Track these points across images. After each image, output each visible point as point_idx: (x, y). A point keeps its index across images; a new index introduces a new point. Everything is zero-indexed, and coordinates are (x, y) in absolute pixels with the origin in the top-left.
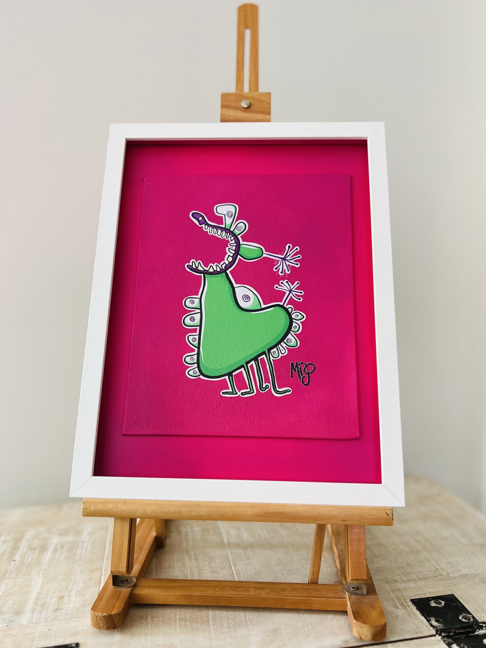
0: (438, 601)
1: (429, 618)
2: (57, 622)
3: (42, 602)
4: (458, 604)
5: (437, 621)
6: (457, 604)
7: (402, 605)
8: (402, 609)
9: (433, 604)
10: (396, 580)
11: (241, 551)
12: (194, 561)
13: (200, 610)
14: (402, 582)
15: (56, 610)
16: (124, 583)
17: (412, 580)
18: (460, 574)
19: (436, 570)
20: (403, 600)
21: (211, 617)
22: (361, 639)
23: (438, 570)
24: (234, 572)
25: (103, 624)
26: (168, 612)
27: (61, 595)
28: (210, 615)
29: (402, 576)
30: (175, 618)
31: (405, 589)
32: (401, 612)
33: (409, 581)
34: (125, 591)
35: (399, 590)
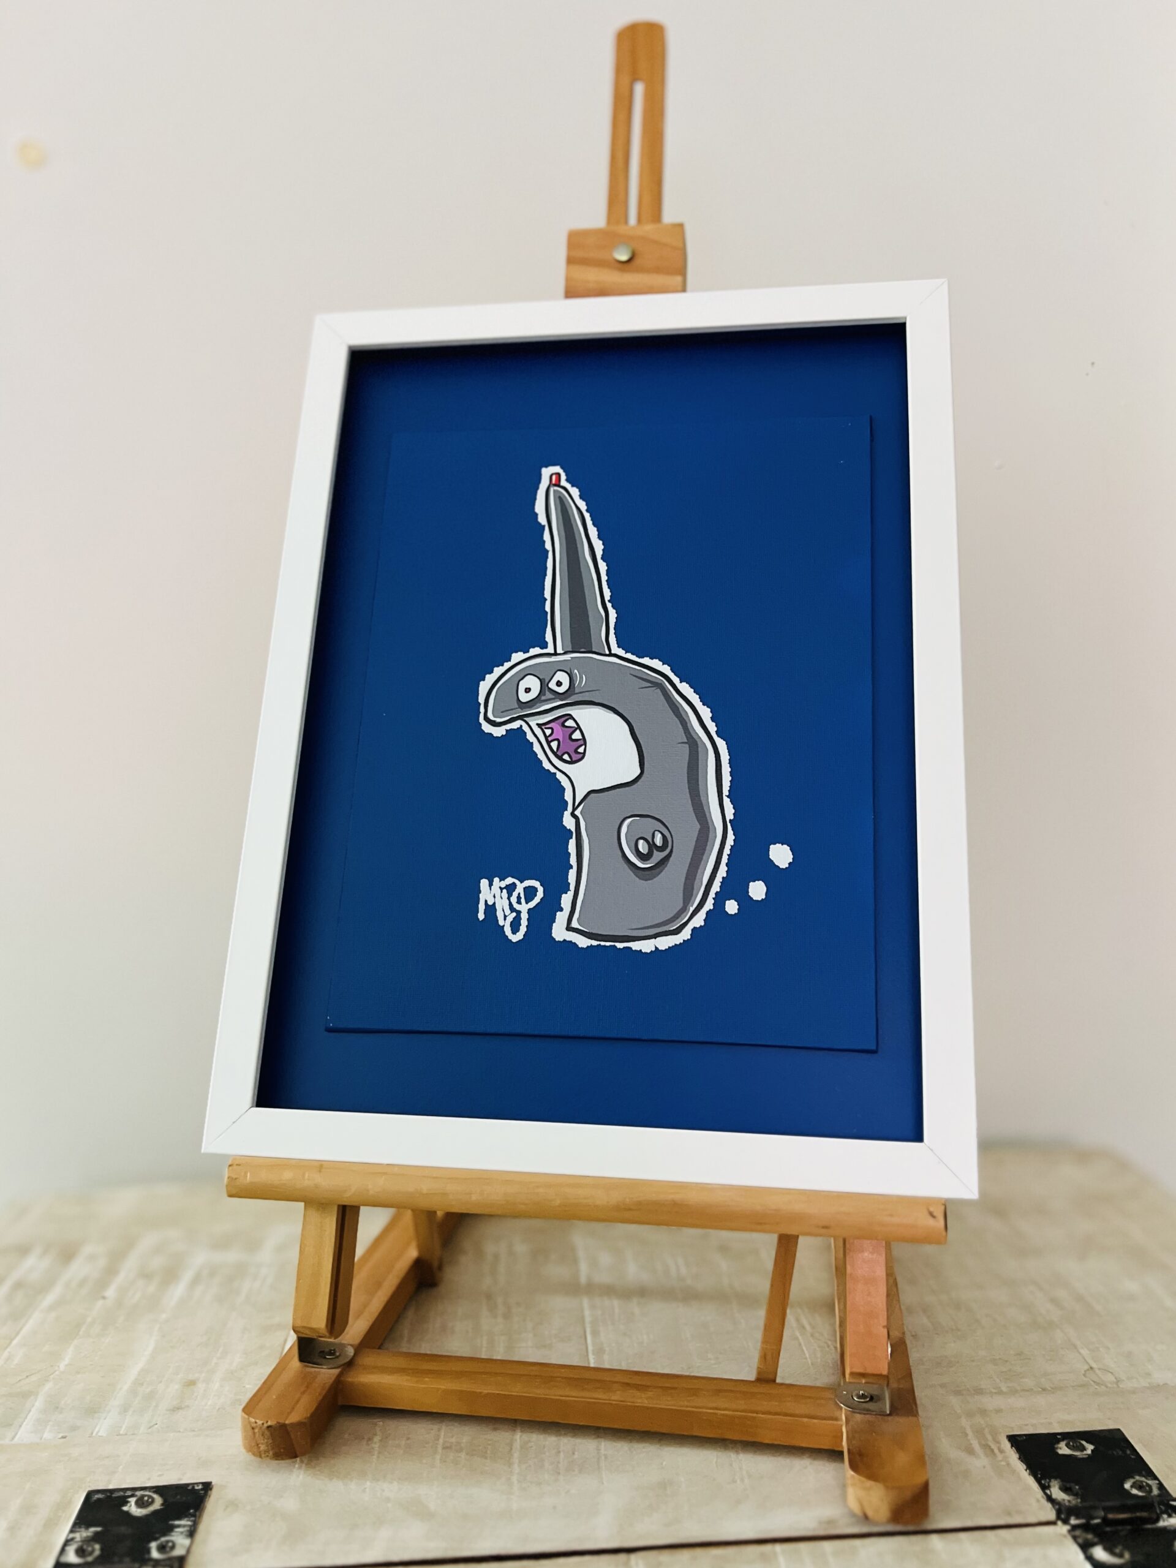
0: (1078, 1444)
1: (1048, 1480)
2: (172, 1435)
3: (148, 1390)
4: (1128, 1452)
5: (1065, 1489)
6: (1124, 1452)
7: (986, 1447)
8: (982, 1455)
9: (1063, 1449)
10: (980, 1389)
11: (616, 1303)
12: (500, 1320)
13: (495, 1429)
14: (996, 1393)
15: (176, 1409)
16: (325, 1358)
17: (1023, 1390)
18: (1149, 1383)
19: (1088, 1370)
20: (989, 1437)
21: (517, 1444)
22: (866, 1517)
23: (1095, 1372)
24: (590, 1348)
25: (267, 1446)
26: (422, 1430)
27: (191, 1377)
28: (516, 1440)
29: (998, 1381)
30: (437, 1442)
31: (999, 1411)
32: (979, 1463)
33: (1013, 1392)
34: (326, 1374)
35: (983, 1412)
